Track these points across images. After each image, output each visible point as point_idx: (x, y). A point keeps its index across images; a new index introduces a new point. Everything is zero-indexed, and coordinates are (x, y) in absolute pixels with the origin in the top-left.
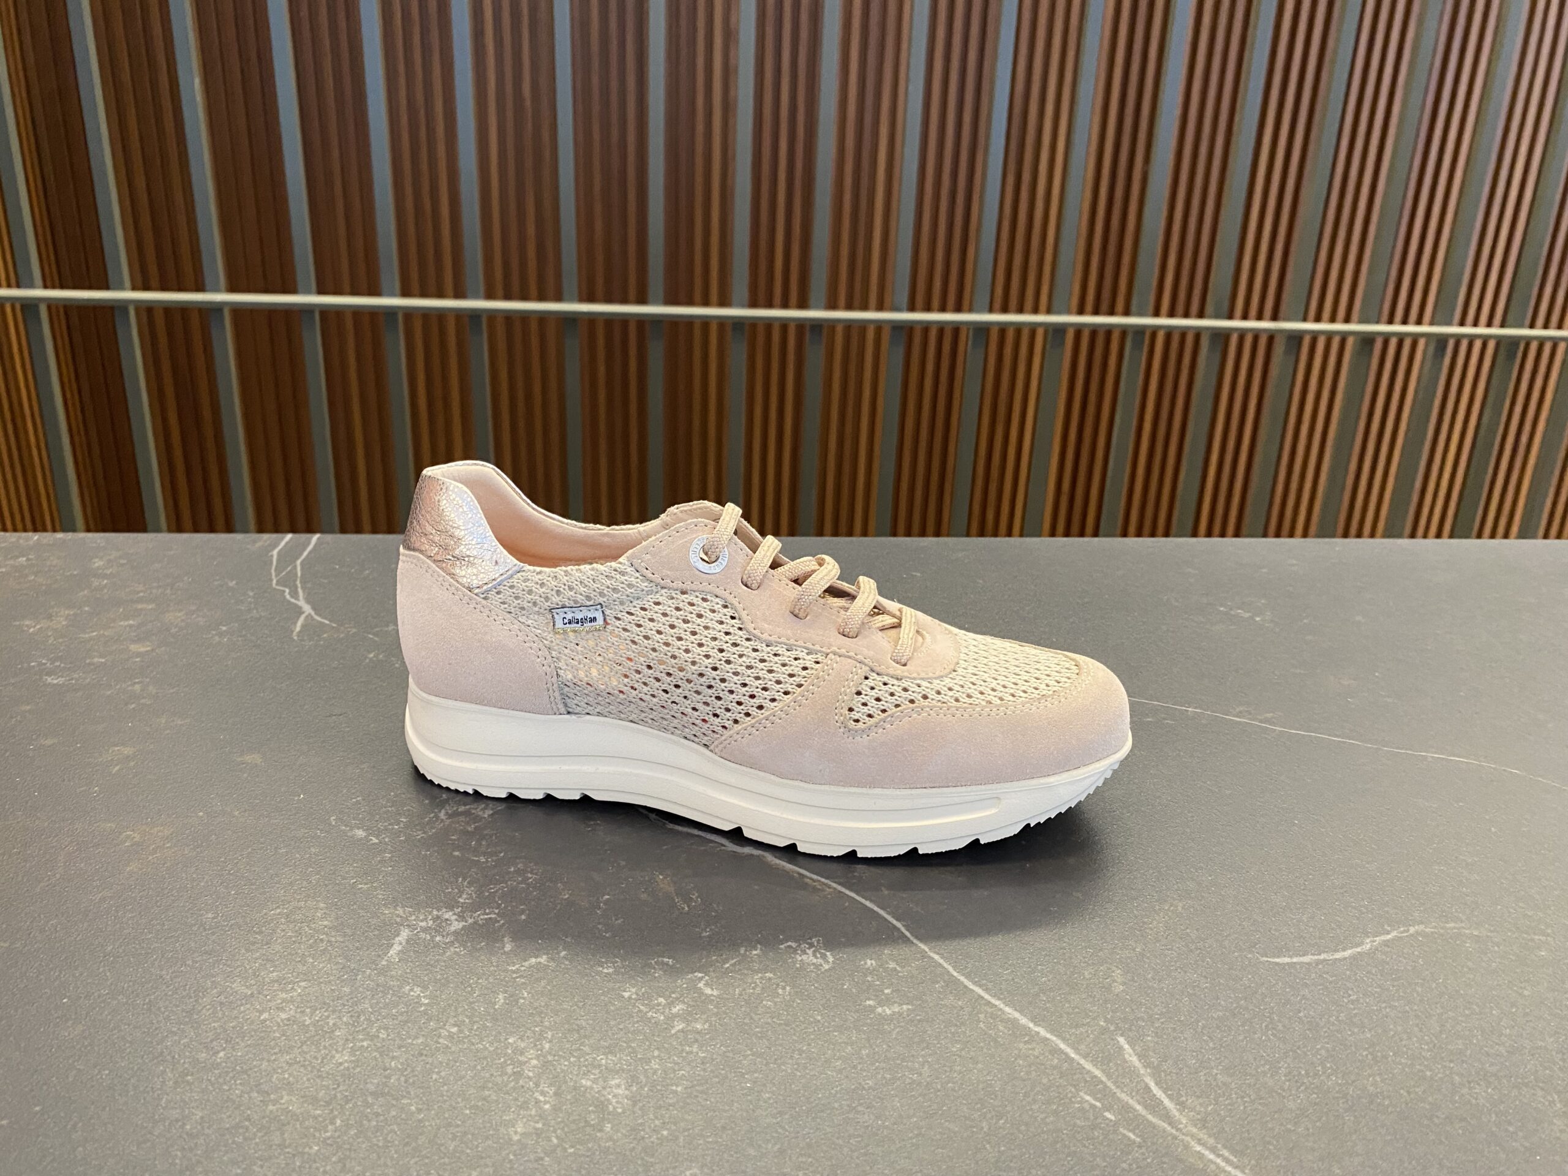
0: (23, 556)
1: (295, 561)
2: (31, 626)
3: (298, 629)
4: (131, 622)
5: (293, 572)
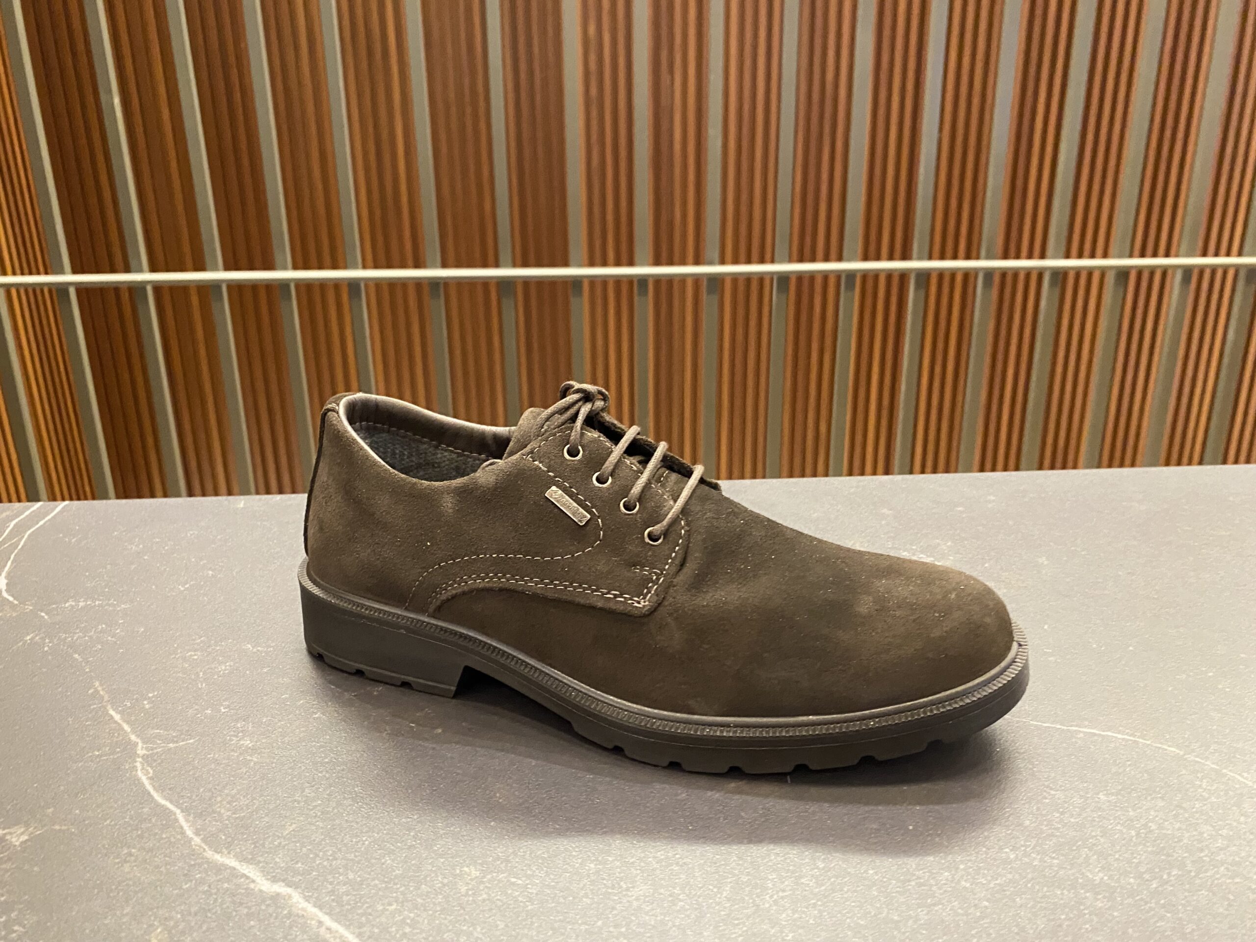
1: (26, 532)
5: (14, 546)
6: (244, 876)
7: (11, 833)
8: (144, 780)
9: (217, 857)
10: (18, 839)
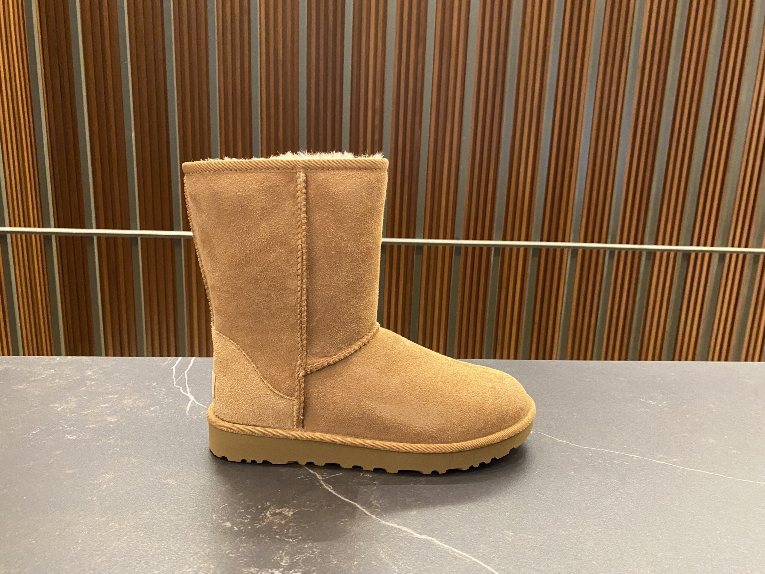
0: (53, 369)
1: (184, 372)
2: (58, 407)
3: (188, 409)
4: (107, 405)
5: (184, 378)
6: (405, 532)
7: (285, 511)
8: (330, 490)
9: (387, 523)
10: (289, 513)
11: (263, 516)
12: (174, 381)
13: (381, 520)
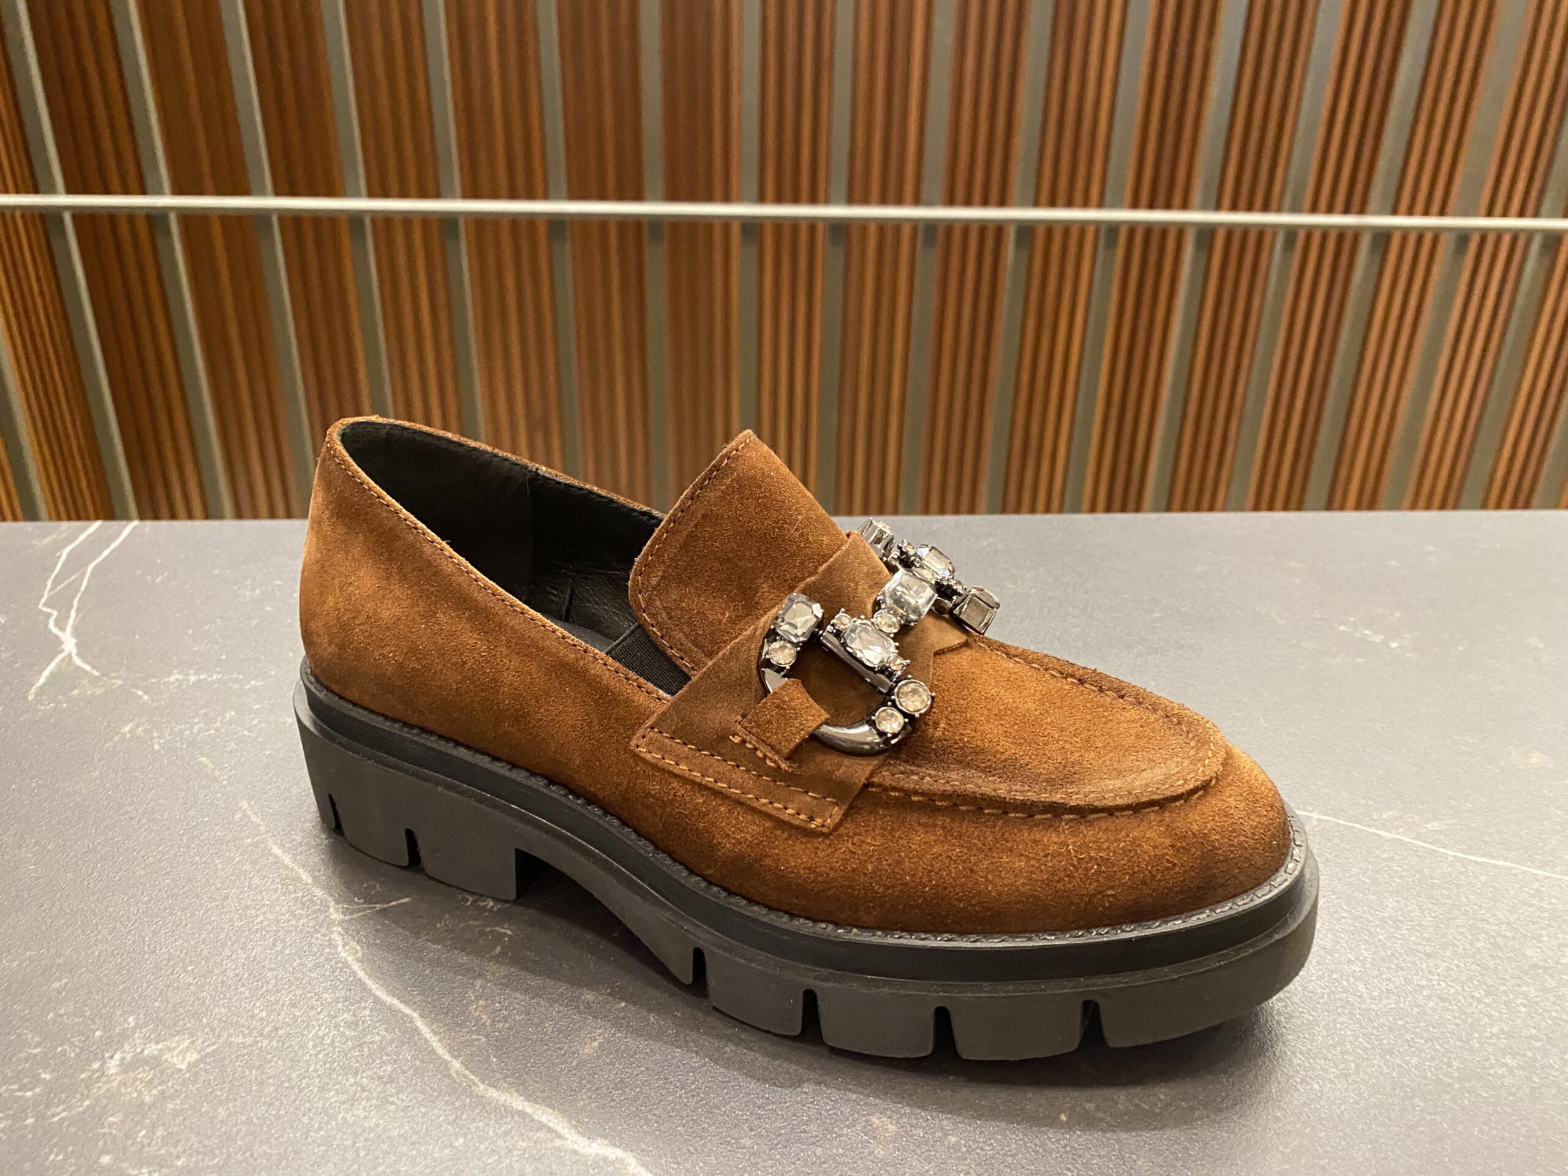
1: (87, 565)
3: (42, 681)
5: (74, 587)
9: (493, 1093)
11: (94, 1071)
12: (46, 592)
13: (476, 1080)
